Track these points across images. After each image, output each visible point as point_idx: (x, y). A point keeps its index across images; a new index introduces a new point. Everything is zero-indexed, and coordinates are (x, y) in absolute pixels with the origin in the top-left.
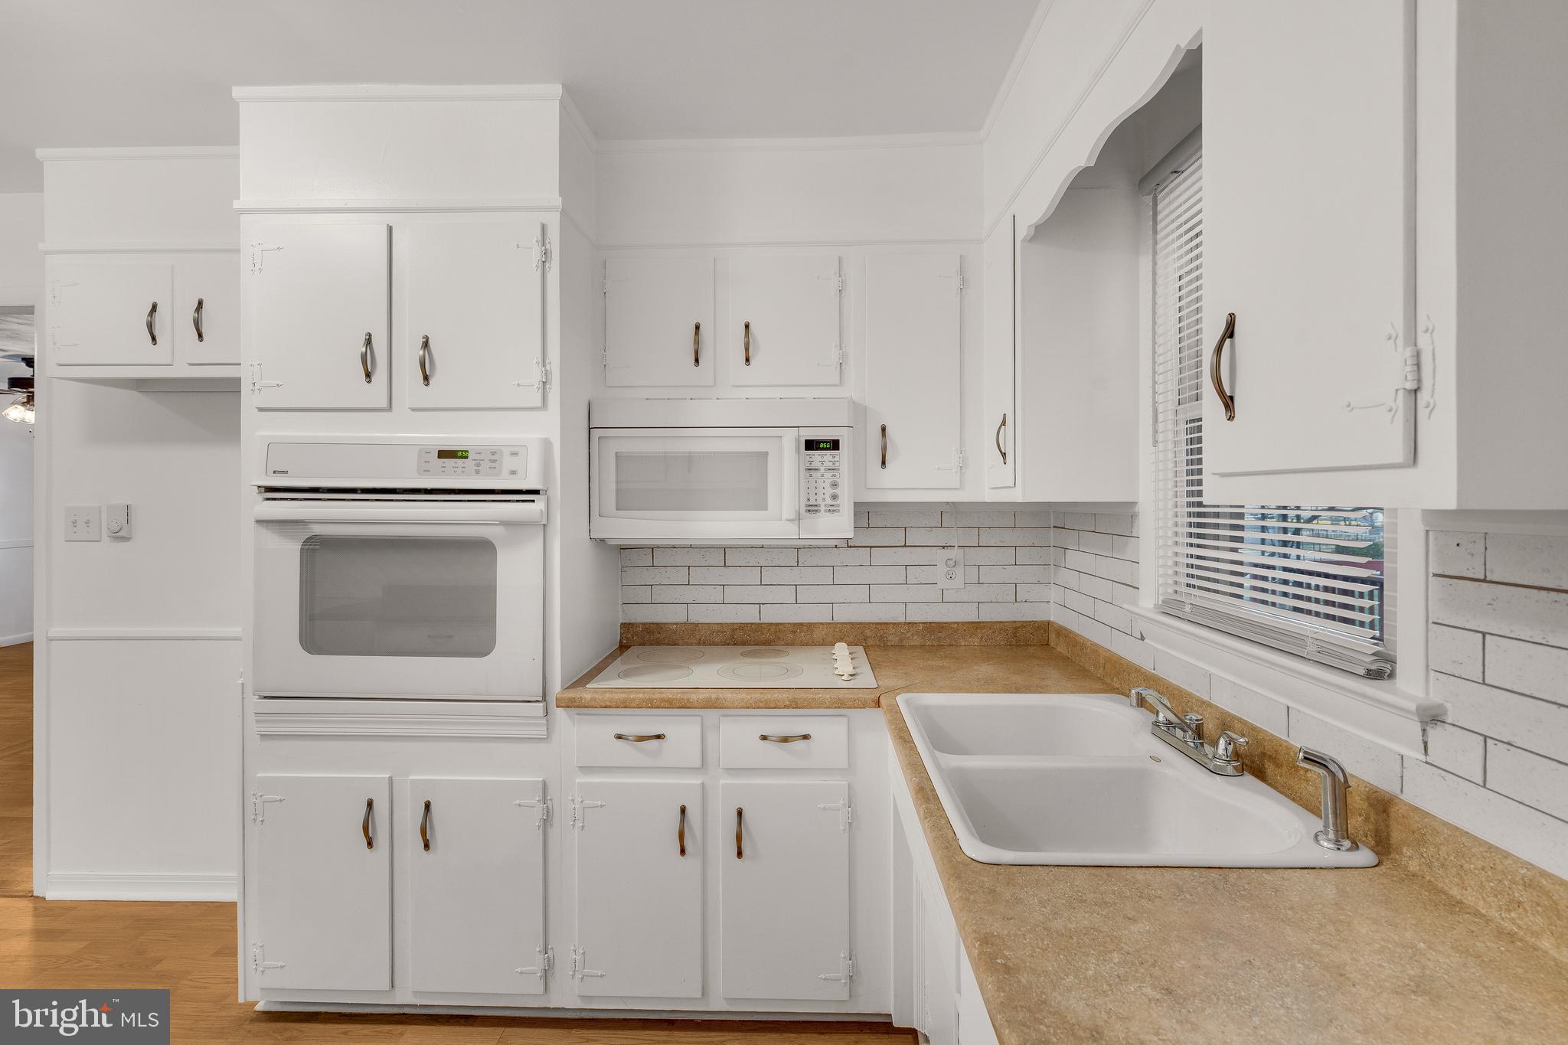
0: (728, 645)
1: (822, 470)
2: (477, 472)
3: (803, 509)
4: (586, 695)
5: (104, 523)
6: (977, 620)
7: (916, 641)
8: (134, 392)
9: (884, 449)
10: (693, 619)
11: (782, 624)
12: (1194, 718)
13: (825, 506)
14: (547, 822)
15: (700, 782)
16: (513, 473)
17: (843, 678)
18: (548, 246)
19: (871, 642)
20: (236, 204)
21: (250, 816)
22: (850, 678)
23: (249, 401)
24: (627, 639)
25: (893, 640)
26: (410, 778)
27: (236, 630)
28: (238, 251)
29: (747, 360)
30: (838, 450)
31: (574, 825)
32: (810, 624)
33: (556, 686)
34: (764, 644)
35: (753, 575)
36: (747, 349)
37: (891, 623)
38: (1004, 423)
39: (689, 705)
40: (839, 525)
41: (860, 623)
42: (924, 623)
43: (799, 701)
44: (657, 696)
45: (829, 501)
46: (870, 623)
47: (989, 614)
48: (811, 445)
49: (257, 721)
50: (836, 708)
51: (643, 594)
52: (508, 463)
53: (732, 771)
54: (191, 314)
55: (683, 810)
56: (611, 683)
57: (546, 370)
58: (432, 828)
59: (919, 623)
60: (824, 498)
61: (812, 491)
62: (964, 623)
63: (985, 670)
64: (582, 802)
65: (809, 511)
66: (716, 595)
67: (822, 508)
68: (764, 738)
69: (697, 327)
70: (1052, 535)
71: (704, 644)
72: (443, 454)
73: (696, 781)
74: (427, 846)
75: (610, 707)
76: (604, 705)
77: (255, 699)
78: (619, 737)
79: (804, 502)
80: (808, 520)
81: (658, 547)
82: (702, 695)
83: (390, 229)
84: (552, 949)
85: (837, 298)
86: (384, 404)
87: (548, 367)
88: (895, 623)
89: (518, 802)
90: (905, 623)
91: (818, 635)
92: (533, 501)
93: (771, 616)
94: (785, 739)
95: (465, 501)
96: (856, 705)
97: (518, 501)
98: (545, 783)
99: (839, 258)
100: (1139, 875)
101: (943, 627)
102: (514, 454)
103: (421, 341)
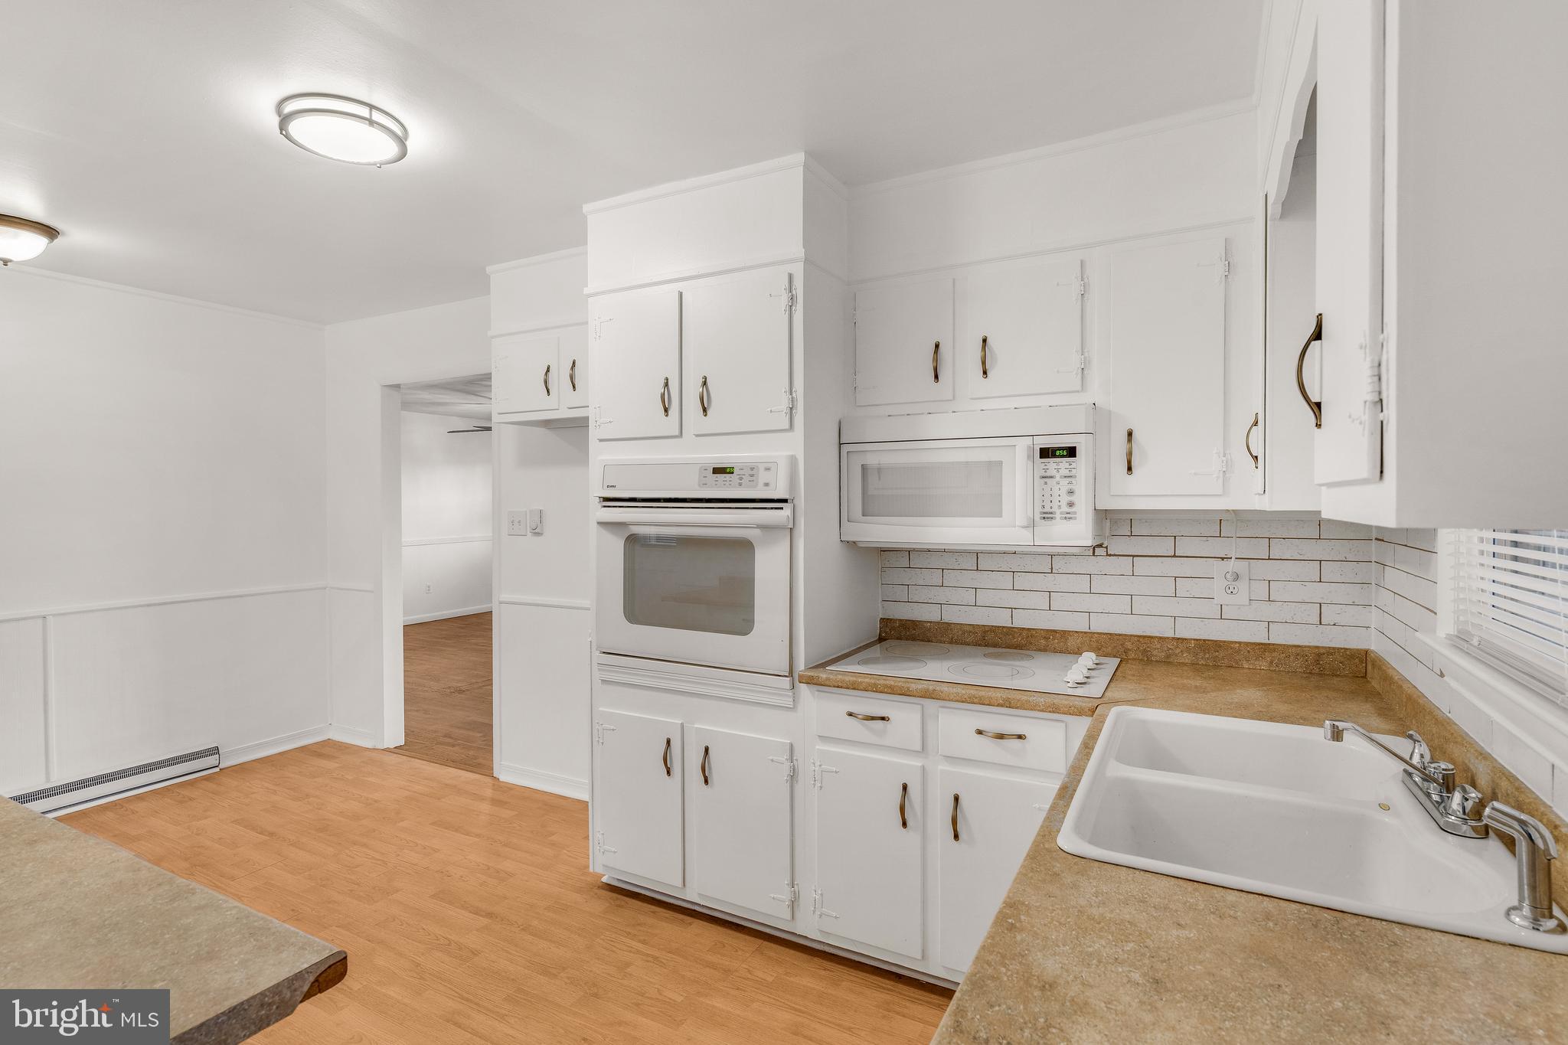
0: (979, 645)
1: (1058, 479)
2: (740, 484)
3: (1038, 516)
4: (823, 675)
5: (528, 525)
6: (1267, 641)
7: (1187, 658)
8: (544, 429)
9: (1130, 454)
10: (947, 619)
11: (1033, 629)
12: (1443, 767)
13: (1061, 513)
14: (793, 777)
15: (920, 764)
16: (767, 485)
17: (1069, 685)
18: (794, 292)
19: (1132, 655)
20: (586, 291)
21: (595, 739)
22: (1076, 685)
23: (594, 433)
24: (886, 633)
25: (1158, 654)
26: (696, 726)
27: (586, 603)
28: (587, 323)
29: (985, 373)
30: (1075, 457)
31: (814, 785)
32: (1065, 632)
33: (801, 665)
34: (1016, 648)
35: (1006, 580)
36: (984, 363)
37: (1156, 637)
38: (1256, 423)
39: (908, 693)
40: (1079, 531)
41: (1120, 635)
42: (1197, 640)
43: (1012, 701)
44: (882, 682)
45: (1065, 509)
46: (1131, 636)
47: (1281, 636)
48: (1045, 453)
49: (599, 670)
50: (1050, 712)
51: (901, 593)
52: (763, 477)
53: (950, 759)
54: (569, 371)
55: (905, 787)
56: (852, 668)
57: (792, 398)
58: (710, 768)
59: (1192, 639)
60: (1060, 506)
61: (1047, 498)
62: (1247, 644)
63: (1251, 695)
64: (820, 766)
65: (1044, 518)
66: (968, 597)
67: (1058, 516)
68: (980, 732)
69: (937, 346)
70: (1373, 549)
71: (957, 643)
72: (717, 471)
73: (917, 763)
74: (706, 782)
75: (841, 687)
76: (836, 684)
77: (597, 653)
78: (850, 714)
79: (1038, 509)
80: (1043, 527)
81: (914, 550)
82: (921, 686)
83: (681, 294)
84: (797, 884)
85: (1079, 303)
86: (677, 433)
87: (794, 395)
88: (1161, 638)
89: (771, 758)
90: (1173, 638)
91: (1072, 643)
92: (782, 508)
93: (1022, 621)
94: (1001, 736)
95: (733, 508)
96: (1071, 712)
97: (772, 508)
98: (792, 745)
99: (1082, 262)
100: (1232, 897)
101: (1220, 646)
102: (768, 469)
103: (701, 381)
